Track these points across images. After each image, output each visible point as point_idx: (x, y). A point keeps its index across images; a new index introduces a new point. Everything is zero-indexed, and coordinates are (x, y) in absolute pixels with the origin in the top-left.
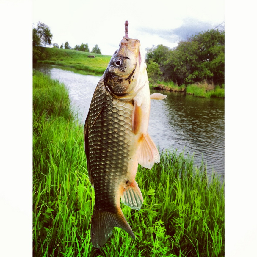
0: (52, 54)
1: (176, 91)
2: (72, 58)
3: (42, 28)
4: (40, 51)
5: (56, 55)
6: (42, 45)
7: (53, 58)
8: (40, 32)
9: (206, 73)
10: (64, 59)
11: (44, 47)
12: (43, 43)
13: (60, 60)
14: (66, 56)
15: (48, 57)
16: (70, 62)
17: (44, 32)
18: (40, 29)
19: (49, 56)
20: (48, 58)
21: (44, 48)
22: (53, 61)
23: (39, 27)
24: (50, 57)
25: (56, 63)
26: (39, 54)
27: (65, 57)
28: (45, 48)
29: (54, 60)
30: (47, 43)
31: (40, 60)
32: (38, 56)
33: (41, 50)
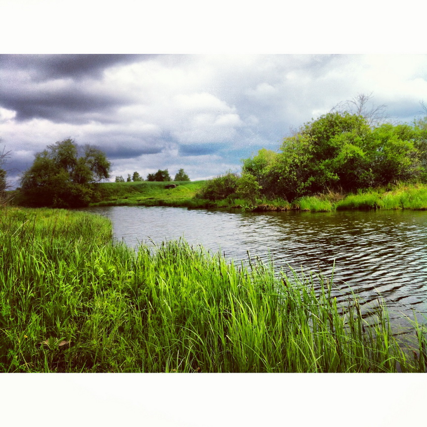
0: (110, 192)
1: (286, 210)
2: (141, 192)
3: (92, 156)
4: (91, 189)
5: (118, 191)
6: (94, 180)
7: (113, 198)
8: (90, 162)
9: (326, 177)
10: (130, 195)
11: (98, 182)
12: (97, 178)
13: (124, 198)
14: (133, 192)
15: (105, 196)
16: (138, 198)
17: (97, 161)
18: (89, 158)
19: (106, 194)
20: (105, 198)
21: (97, 184)
22: (113, 202)
23: (88, 156)
24: (108, 196)
25: (118, 203)
26: (90, 194)
27: (131, 193)
28: (100, 184)
29: (114, 200)
30: (102, 177)
31: (93, 203)
32: (90, 197)
33: (93, 187)
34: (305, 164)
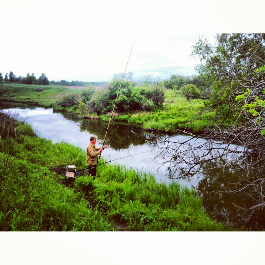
0: (2, 91)
1: (96, 119)
2: (21, 93)
5: (7, 91)
7: (4, 95)
10: (15, 95)
14: (16, 92)
16: (21, 97)
34: (105, 100)
